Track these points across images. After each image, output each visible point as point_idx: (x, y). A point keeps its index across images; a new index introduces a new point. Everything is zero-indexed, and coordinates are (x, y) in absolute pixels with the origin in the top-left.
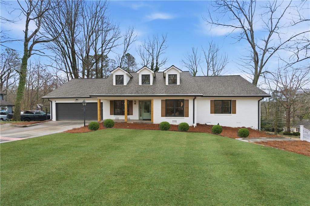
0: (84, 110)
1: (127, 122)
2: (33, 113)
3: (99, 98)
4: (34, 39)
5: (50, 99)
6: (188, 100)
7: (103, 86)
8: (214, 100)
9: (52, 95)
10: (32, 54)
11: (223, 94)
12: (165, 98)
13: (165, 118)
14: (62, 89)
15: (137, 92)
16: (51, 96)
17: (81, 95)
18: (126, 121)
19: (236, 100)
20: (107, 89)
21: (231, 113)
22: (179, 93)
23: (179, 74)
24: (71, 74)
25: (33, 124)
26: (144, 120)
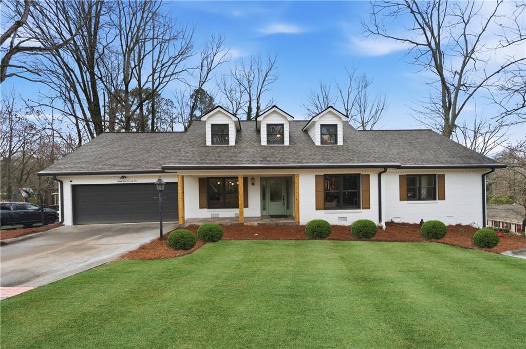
0: (160, 200)
1: (245, 224)
2: (10, 209)
3: (180, 173)
4: (12, 43)
5: (58, 177)
6: (369, 175)
7: (184, 147)
8: (405, 174)
9: (62, 167)
10: (9, 76)
11: (422, 163)
12: (322, 172)
13: (323, 212)
14: (83, 155)
15: (265, 159)
16: (61, 170)
17: (132, 167)
18: (241, 222)
19: (444, 175)
20: (196, 153)
21: (436, 200)
22: (350, 161)
23: (342, 124)
24: (87, 122)
25: (20, 235)
26: (272, 217)
